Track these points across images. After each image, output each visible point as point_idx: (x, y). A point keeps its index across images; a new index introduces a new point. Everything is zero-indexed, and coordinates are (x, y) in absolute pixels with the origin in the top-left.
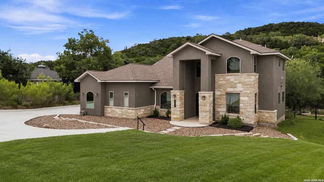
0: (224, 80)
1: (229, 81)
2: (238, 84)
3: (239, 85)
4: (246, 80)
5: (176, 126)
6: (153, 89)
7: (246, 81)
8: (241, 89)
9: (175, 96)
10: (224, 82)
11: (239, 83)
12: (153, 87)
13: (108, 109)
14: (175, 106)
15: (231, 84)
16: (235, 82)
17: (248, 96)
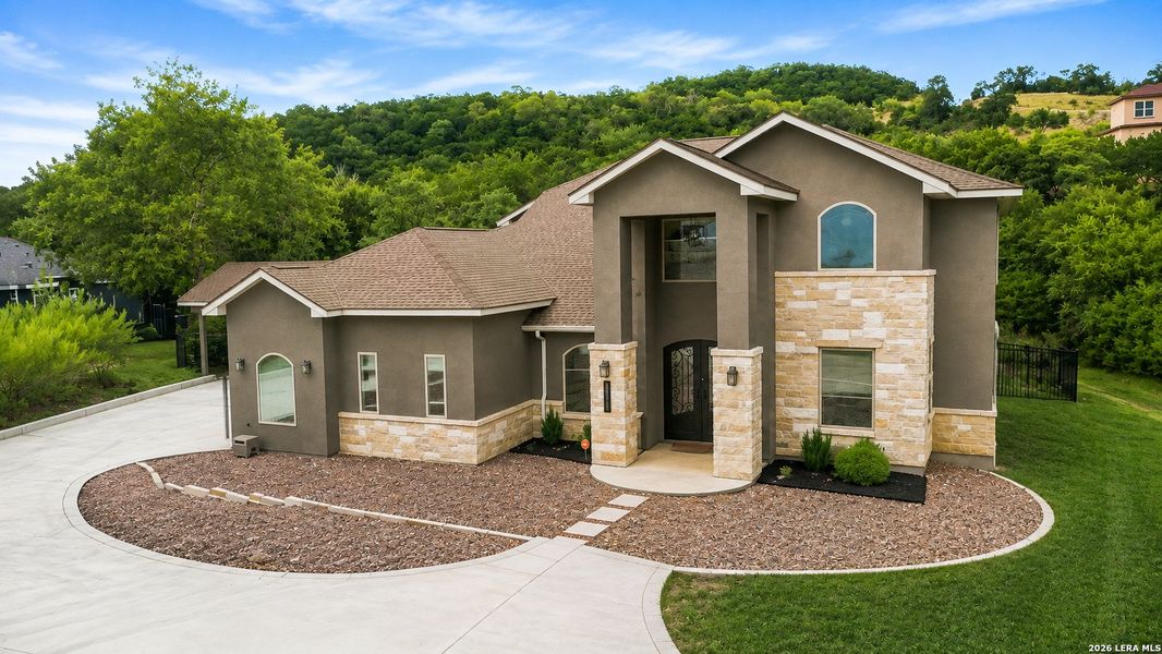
0: (810, 298)
1: (835, 303)
2: (865, 314)
3: (874, 317)
4: (899, 296)
5: (628, 491)
6: (538, 334)
7: (900, 301)
8: (881, 333)
9: (606, 366)
10: (813, 305)
11: (872, 308)
12: (538, 329)
13: (356, 427)
14: (608, 409)
15: (839, 310)
16: (856, 302)
17: (905, 361)
